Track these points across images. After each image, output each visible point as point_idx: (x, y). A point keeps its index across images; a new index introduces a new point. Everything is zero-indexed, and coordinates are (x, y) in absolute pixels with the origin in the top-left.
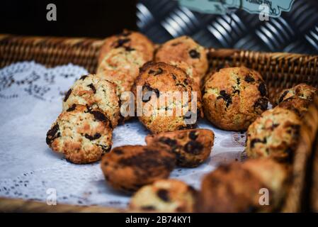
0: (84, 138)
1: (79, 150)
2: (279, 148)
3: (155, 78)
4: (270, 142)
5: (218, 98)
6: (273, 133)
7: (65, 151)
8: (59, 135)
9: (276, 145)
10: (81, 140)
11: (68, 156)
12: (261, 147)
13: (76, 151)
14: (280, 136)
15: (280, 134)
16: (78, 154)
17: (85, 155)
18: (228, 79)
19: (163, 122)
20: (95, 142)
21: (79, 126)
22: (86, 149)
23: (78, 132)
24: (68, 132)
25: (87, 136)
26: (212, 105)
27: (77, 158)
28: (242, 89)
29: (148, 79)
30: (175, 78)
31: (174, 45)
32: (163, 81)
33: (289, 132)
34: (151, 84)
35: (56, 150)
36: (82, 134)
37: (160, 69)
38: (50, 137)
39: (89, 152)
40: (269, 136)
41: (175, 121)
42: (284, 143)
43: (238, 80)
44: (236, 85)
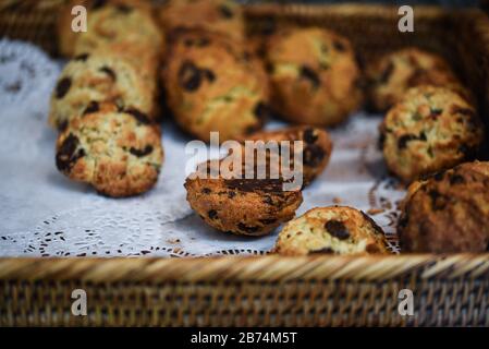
0: (128, 154)
1: (123, 174)
2: (450, 146)
3: (199, 51)
4: (432, 138)
5: (299, 80)
6: (436, 124)
7: (100, 178)
8: (82, 153)
9: (444, 141)
10: (125, 159)
11: (103, 186)
12: (419, 147)
13: (118, 178)
14: (450, 128)
15: (447, 124)
16: (121, 182)
17: (132, 182)
20: (145, 159)
21: (119, 135)
22: (134, 173)
23: (118, 146)
24: (100, 146)
25: (133, 151)
27: (120, 188)
28: (331, 63)
30: (229, 51)
32: (214, 55)
33: (460, 121)
34: (196, 62)
35: (82, 178)
36: (124, 148)
38: (64, 158)
39: (139, 177)
40: (431, 128)
42: (457, 137)
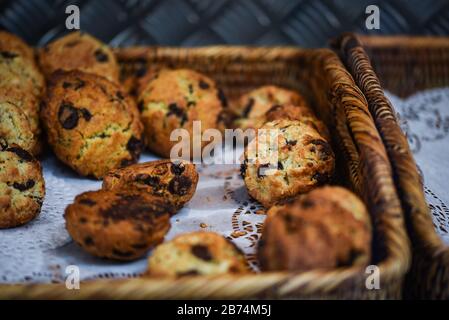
0: (12, 188)
1: (8, 207)
2: (304, 173)
3: (77, 92)
4: (288, 167)
5: (168, 115)
6: (291, 153)
9: (299, 169)
10: (9, 193)
12: (277, 175)
13: (3, 210)
14: (303, 157)
15: (301, 154)
16: (6, 214)
17: (16, 214)
18: (176, 86)
19: (99, 157)
20: (28, 193)
21: (3, 172)
22: (18, 205)
23: (3, 181)
25: (16, 185)
26: (159, 126)
27: (5, 219)
28: (197, 100)
29: (67, 96)
30: (104, 91)
31: (70, 45)
32: (90, 96)
33: (312, 150)
34: (74, 102)
36: (8, 183)
37: (77, 79)
39: (22, 209)
40: (287, 157)
41: (115, 153)
42: (310, 165)
43: (191, 87)
44: (188, 94)
